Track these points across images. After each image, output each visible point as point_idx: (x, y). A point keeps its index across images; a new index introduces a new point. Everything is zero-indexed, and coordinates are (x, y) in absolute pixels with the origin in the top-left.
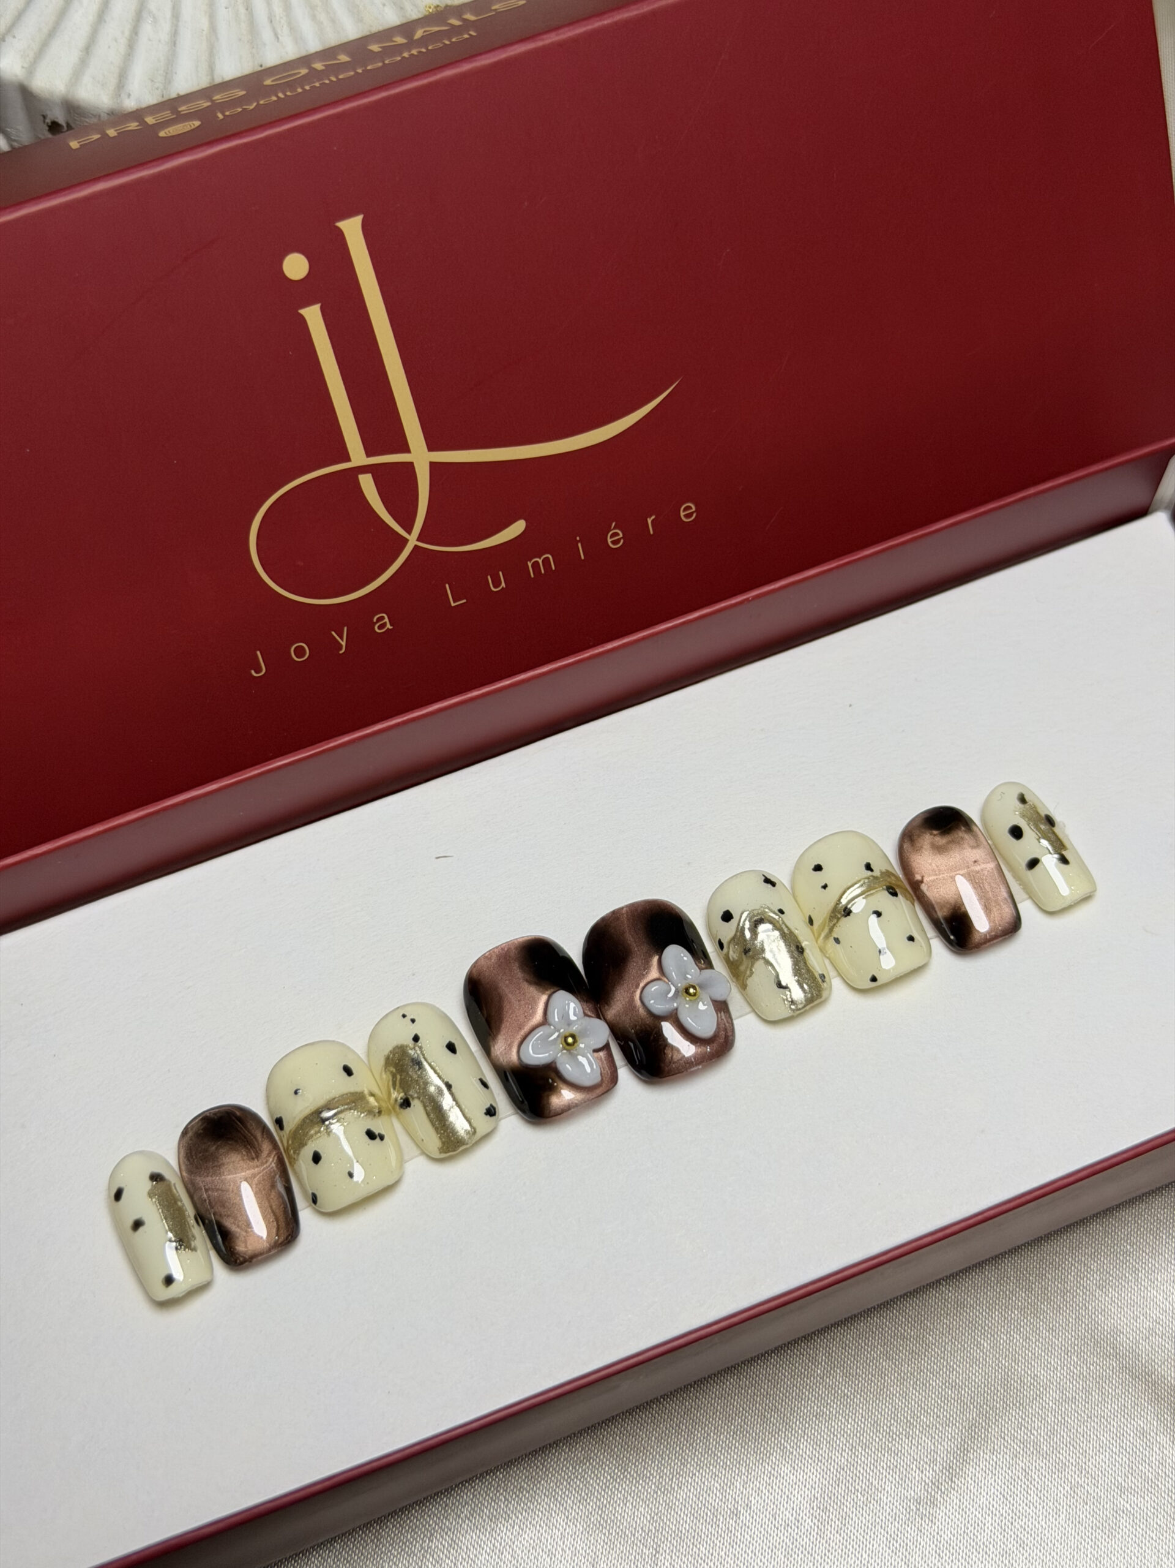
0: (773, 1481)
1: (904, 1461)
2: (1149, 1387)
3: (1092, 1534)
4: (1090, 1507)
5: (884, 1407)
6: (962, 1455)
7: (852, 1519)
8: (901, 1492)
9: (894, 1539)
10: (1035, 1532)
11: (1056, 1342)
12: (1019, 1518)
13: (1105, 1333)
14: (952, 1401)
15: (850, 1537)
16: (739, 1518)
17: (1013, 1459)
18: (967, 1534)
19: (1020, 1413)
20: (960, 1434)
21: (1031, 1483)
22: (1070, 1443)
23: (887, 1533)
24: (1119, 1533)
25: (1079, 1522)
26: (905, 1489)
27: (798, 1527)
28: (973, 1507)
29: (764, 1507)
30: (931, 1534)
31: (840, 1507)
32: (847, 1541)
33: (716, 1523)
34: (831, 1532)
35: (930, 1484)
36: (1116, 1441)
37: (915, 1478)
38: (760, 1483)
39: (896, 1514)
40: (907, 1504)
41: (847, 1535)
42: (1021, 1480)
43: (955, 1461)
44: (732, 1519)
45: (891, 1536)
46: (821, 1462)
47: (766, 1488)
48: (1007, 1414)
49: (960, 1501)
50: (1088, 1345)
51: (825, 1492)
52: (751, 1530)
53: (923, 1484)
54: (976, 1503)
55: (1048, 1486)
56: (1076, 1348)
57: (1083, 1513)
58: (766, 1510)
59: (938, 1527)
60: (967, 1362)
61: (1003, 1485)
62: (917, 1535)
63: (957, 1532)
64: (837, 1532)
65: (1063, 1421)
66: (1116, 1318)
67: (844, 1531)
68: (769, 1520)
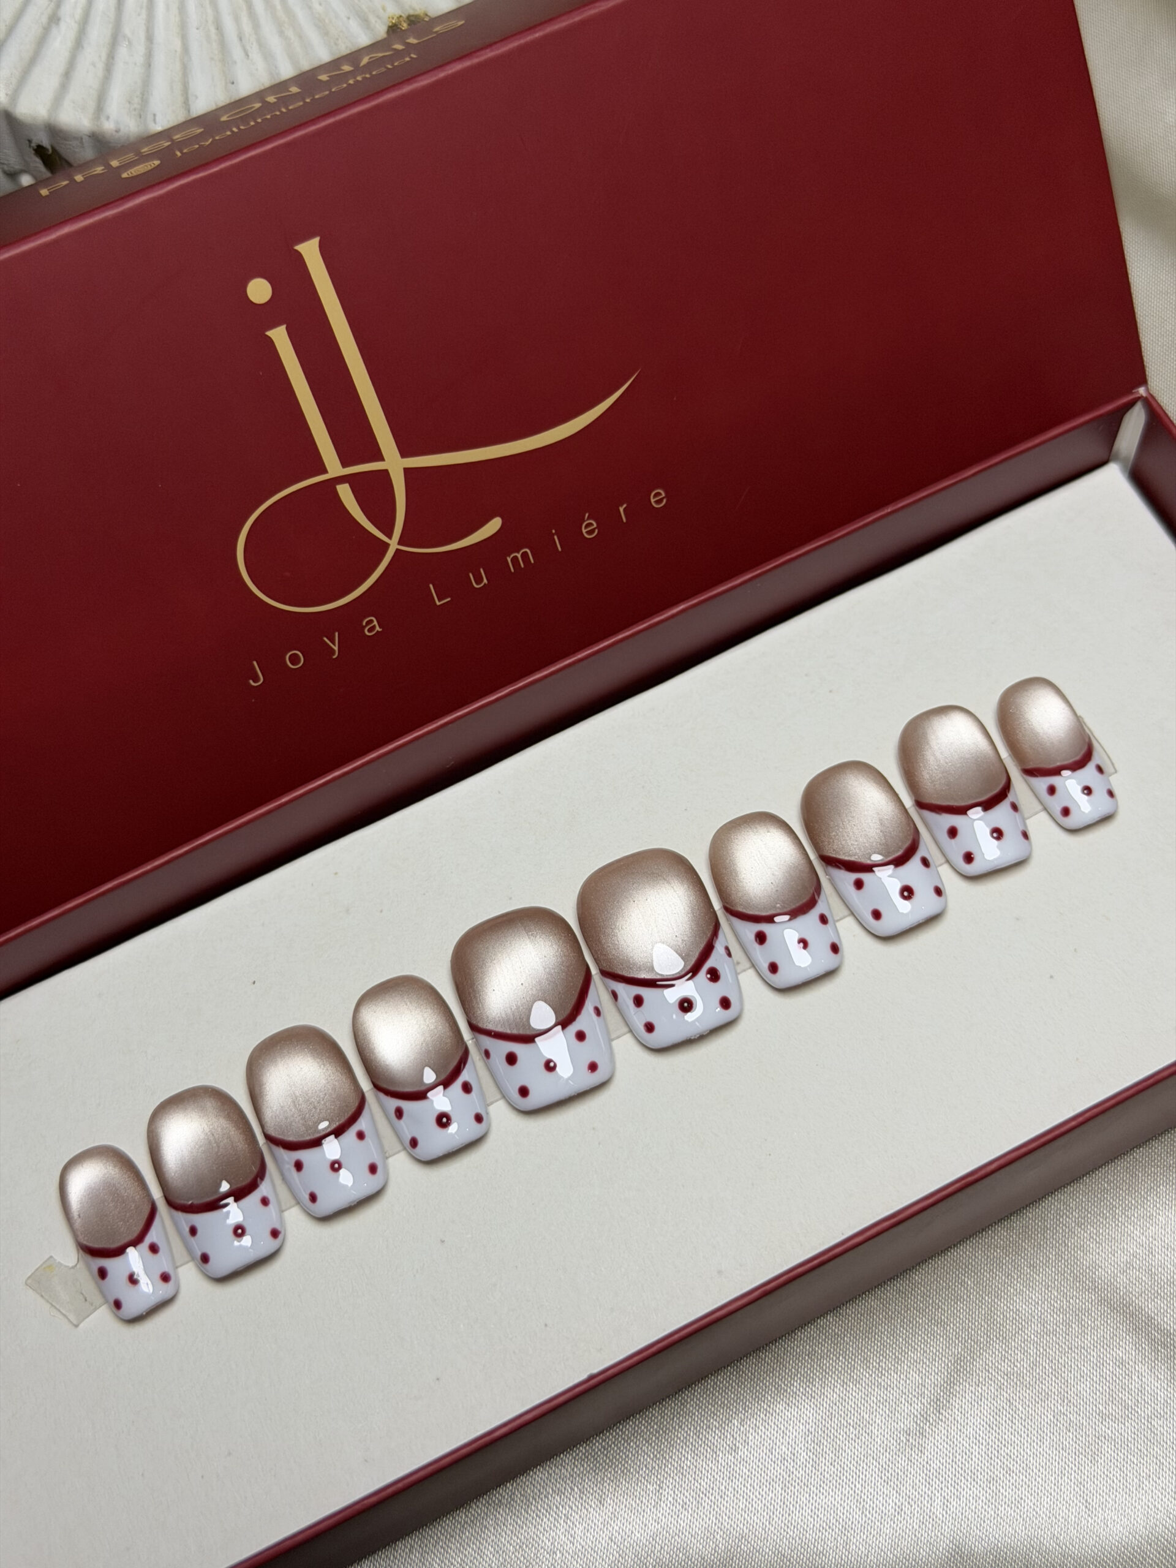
0: (769, 1418)
1: (893, 1395)
2: (1127, 1318)
3: (1075, 1459)
4: (1073, 1433)
5: (873, 1345)
6: (948, 1387)
7: (845, 1451)
8: (891, 1424)
9: (885, 1469)
10: (1020, 1460)
11: (1037, 1278)
12: (1005, 1446)
13: (1084, 1268)
14: (938, 1337)
15: (844, 1469)
16: (738, 1454)
17: (997, 1390)
18: (956, 1463)
19: (1004, 1346)
20: (946, 1368)
21: (1015, 1413)
22: (1052, 1373)
23: (879, 1464)
24: (1101, 1458)
25: (1063, 1449)
26: (894, 1421)
27: (794, 1461)
28: (960, 1436)
29: (760, 1442)
30: (920, 1463)
31: (833, 1440)
32: (840, 1472)
33: (715, 1459)
34: (825, 1465)
35: (919, 1416)
36: (1096, 1371)
37: (904, 1411)
38: (756, 1420)
39: (887, 1445)
40: (897, 1435)
41: (841, 1466)
42: (1006, 1410)
43: (942, 1394)
44: (731, 1454)
45: (882, 1466)
46: (814, 1398)
47: (762, 1424)
48: (991, 1347)
49: (948, 1431)
50: (1067, 1279)
51: (818, 1426)
52: (749, 1465)
53: (912, 1416)
54: (963, 1433)
55: (1032, 1415)
56: (1056, 1282)
57: (1066, 1440)
58: (763, 1445)
59: (927, 1457)
60: (951, 1300)
61: (988, 1416)
62: (908, 1464)
63: (946, 1461)
64: (831, 1464)
65: (1045, 1353)
66: (1094, 1253)
67: (838, 1463)
68: (766, 1454)
